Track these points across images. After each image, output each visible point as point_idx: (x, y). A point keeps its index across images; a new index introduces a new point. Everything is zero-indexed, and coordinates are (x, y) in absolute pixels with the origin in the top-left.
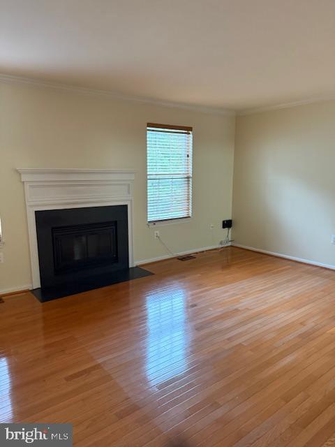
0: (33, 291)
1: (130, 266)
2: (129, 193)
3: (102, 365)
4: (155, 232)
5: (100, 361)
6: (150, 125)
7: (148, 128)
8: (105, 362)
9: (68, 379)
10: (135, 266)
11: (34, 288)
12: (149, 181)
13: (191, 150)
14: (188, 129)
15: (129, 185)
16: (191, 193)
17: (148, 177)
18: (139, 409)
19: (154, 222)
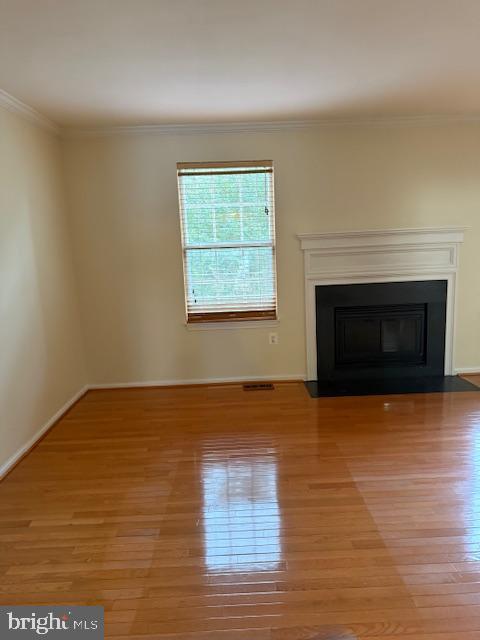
1: (447, 373)
3: (357, 485)
5: (356, 479)
8: (361, 482)
9: (312, 487)
10: (454, 374)
11: (309, 379)
18: (385, 547)
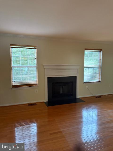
0: (45, 102)
1: (77, 98)
2: (77, 72)
3: (62, 132)
4: (87, 86)
6: (85, 49)
7: (85, 50)
9: (50, 134)
10: (78, 98)
12: (84, 68)
13: (101, 57)
14: (100, 50)
15: (77, 70)
16: (101, 73)
17: (84, 67)
19: (86, 83)
